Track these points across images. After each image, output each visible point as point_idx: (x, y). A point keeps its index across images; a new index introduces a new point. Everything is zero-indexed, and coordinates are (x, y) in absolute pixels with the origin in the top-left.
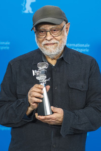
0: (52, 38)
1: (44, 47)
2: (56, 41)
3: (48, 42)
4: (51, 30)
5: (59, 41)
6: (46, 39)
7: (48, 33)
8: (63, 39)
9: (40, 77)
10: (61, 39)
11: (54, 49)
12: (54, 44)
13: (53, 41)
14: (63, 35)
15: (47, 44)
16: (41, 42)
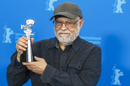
0: (66, 29)
1: (59, 35)
2: (69, 32)
3: (62, 32)
4: (67, 23)
5: (72, 32)
6: (61, 30)
7: (64, 25)
8: (75, 31)
9: (27, 31)
10: (74, 31)
11: (66, 37)
12: (67, 34)
13: (66, 32)
14: (76, 28)
15: (62, 33)
16: (57, 31)
